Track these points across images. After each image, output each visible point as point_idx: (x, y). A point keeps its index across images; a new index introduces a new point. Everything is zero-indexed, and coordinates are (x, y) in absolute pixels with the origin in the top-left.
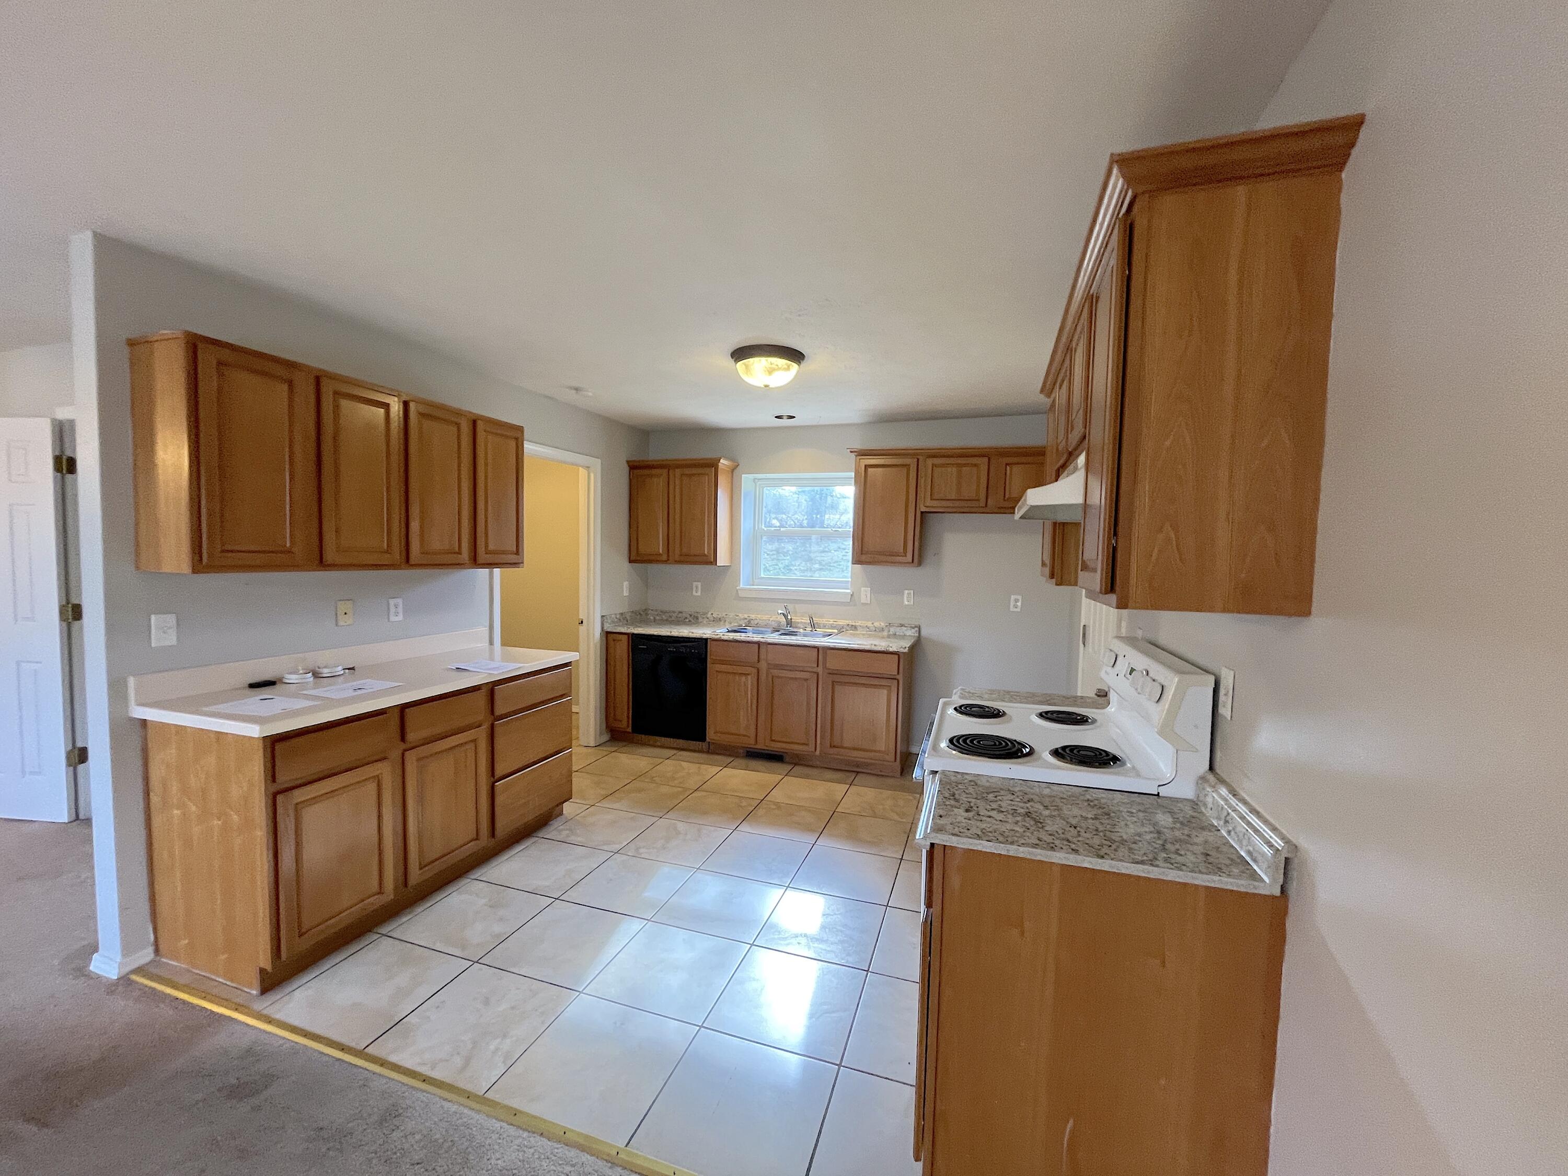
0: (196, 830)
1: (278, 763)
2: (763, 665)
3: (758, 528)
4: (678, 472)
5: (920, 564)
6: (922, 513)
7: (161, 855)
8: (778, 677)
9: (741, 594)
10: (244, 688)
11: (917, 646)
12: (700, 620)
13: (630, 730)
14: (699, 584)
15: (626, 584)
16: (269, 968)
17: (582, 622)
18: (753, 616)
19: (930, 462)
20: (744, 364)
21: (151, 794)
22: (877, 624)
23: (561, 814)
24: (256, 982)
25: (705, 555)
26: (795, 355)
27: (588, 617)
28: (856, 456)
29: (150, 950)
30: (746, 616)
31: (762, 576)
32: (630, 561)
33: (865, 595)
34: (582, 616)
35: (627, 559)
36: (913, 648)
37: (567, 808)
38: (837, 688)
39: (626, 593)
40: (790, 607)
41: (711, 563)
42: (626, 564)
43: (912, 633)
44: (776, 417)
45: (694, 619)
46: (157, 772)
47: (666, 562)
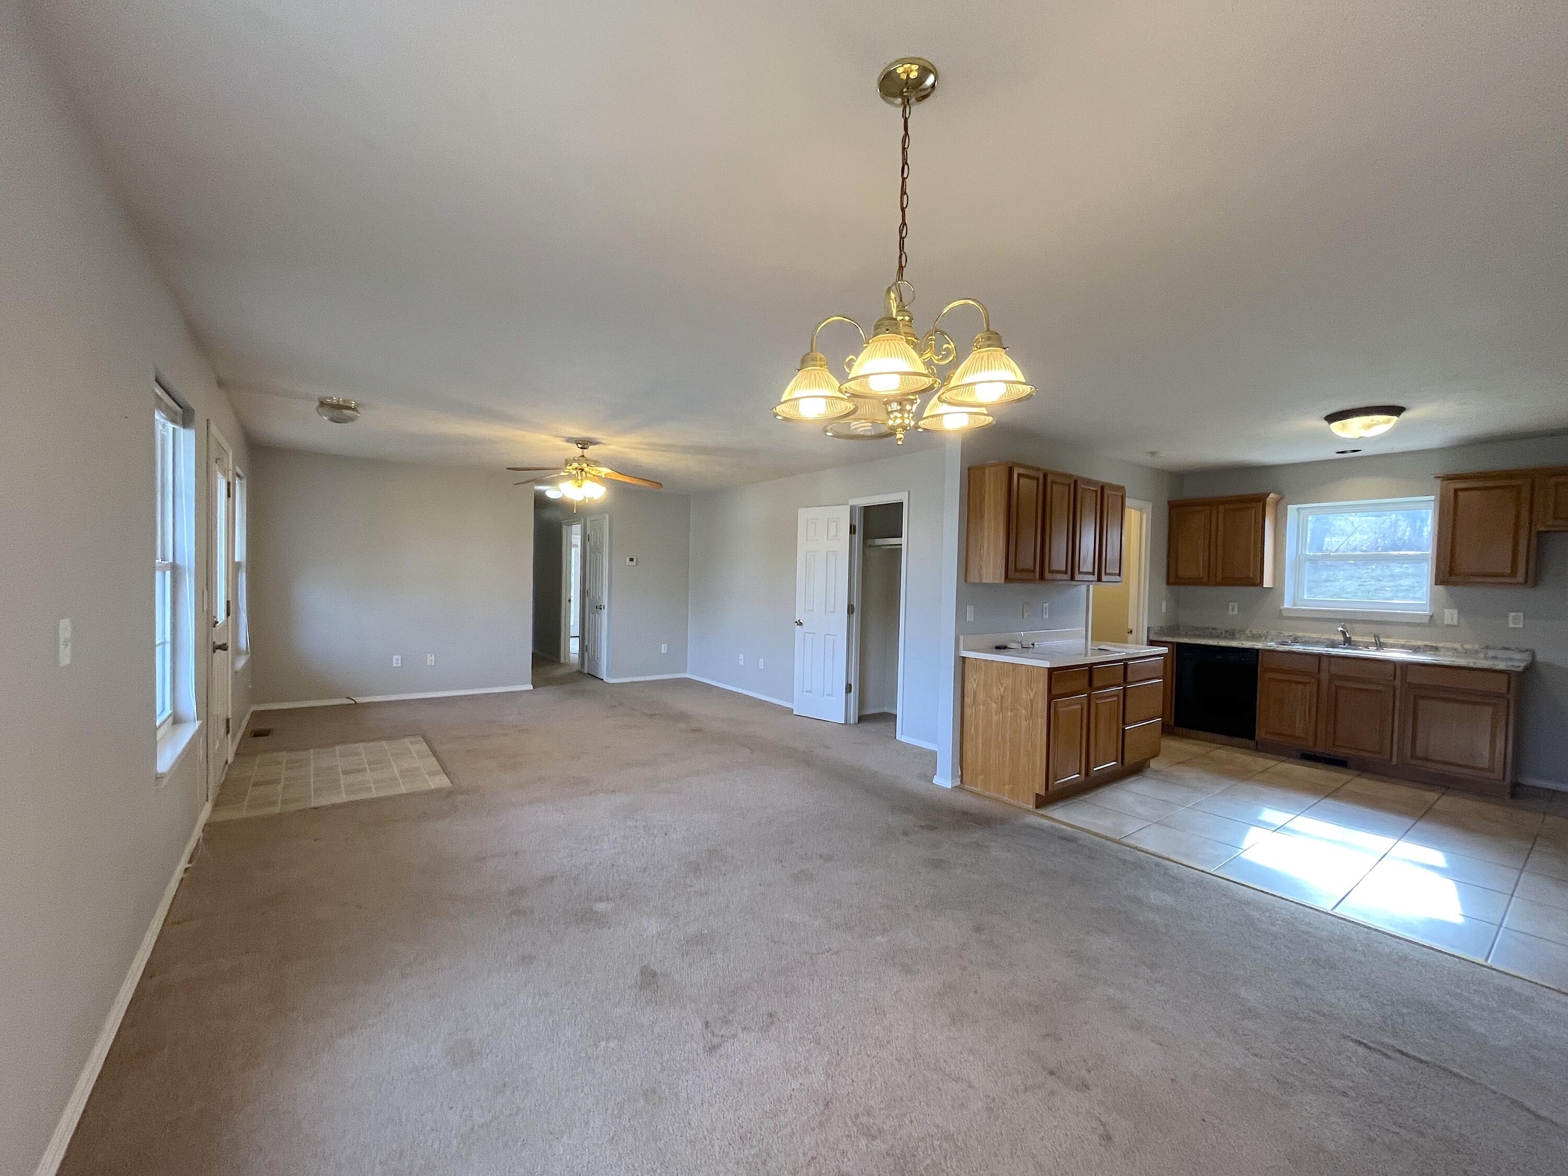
0: (995, 718)
1: (1053, 684)
2: (1324, 676)
3: (1301, 553)
4: (1221, 508)
5: (1535, 585)
6: (1539, 532)
7: (970, 730)
8: (1344, 688)
9: (1284, 614)
10: (992, 649)
11: (1531, 667)
12: (1237, 636)
13: (1172, 723)
14: (1236, 605)
15: (1164, 604)
16: (1043, 793)
17: (1131, 632)
18: (1300, 634)
19: (1553, 480)
20: (1342, 424)
21: (965, 697)
22: (1467, 646)
23: (1149, 766)
24: (1032, 800)
25: (1250, 578)
26: (1396, 410)
27: (1138, 627)
28: (1443, 480)
29: (959, 779)
30: (1291, 634)
31: (1306, 598)
32: (1168, 583)
33: (1450, 616)
34: (1130, 627)
35: (1165, 581)
36: (1527, 669)
37: (1153, 764)
38: (1422, 704)
39: (1164, 610)
40: (1348, 626)
41: (1256, 585)
42: (1165, 586)
43: (1526, 657)
44: (1337, 453)
45: (1232, 635)
46: (970, 686)
47: (1207, 584)
